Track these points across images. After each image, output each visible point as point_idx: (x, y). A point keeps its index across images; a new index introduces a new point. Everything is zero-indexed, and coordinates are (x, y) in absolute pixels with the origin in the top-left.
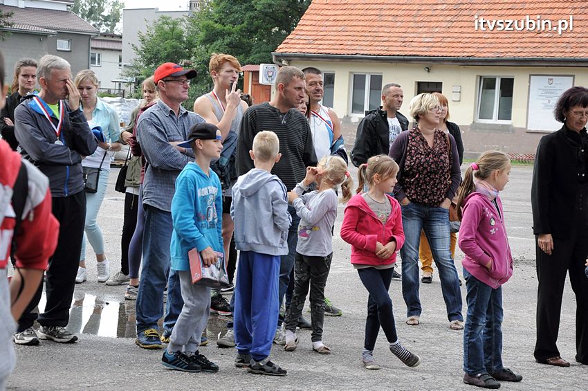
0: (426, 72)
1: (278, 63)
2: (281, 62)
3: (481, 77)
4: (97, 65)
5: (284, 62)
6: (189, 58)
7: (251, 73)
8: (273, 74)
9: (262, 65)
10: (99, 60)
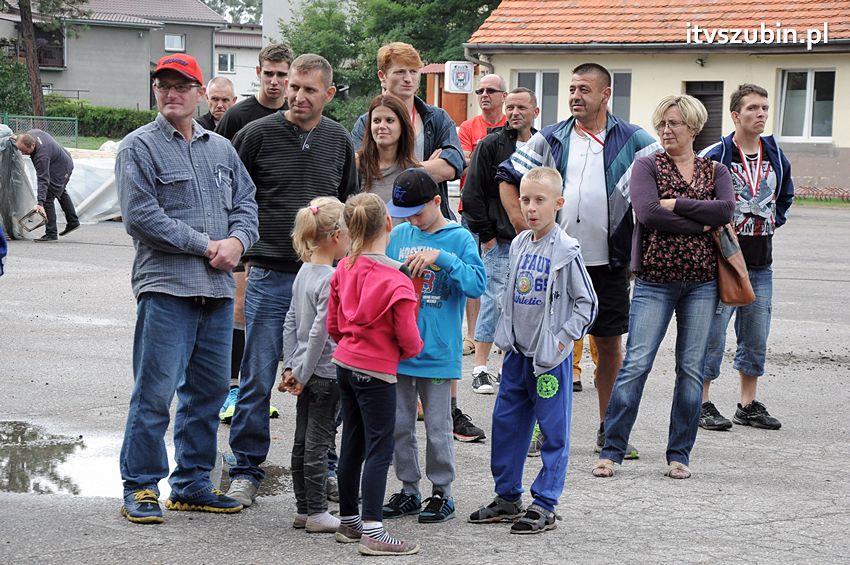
0: (699, 66)
1: (473, 59)
2: (477, 57)
3: (784, 71)
4: (229, 71)
5: (482, 58)
6: (355, 56)
7: (437, 76)
8: (465, 77)
9: (448, 63)
10: (232, 64)
